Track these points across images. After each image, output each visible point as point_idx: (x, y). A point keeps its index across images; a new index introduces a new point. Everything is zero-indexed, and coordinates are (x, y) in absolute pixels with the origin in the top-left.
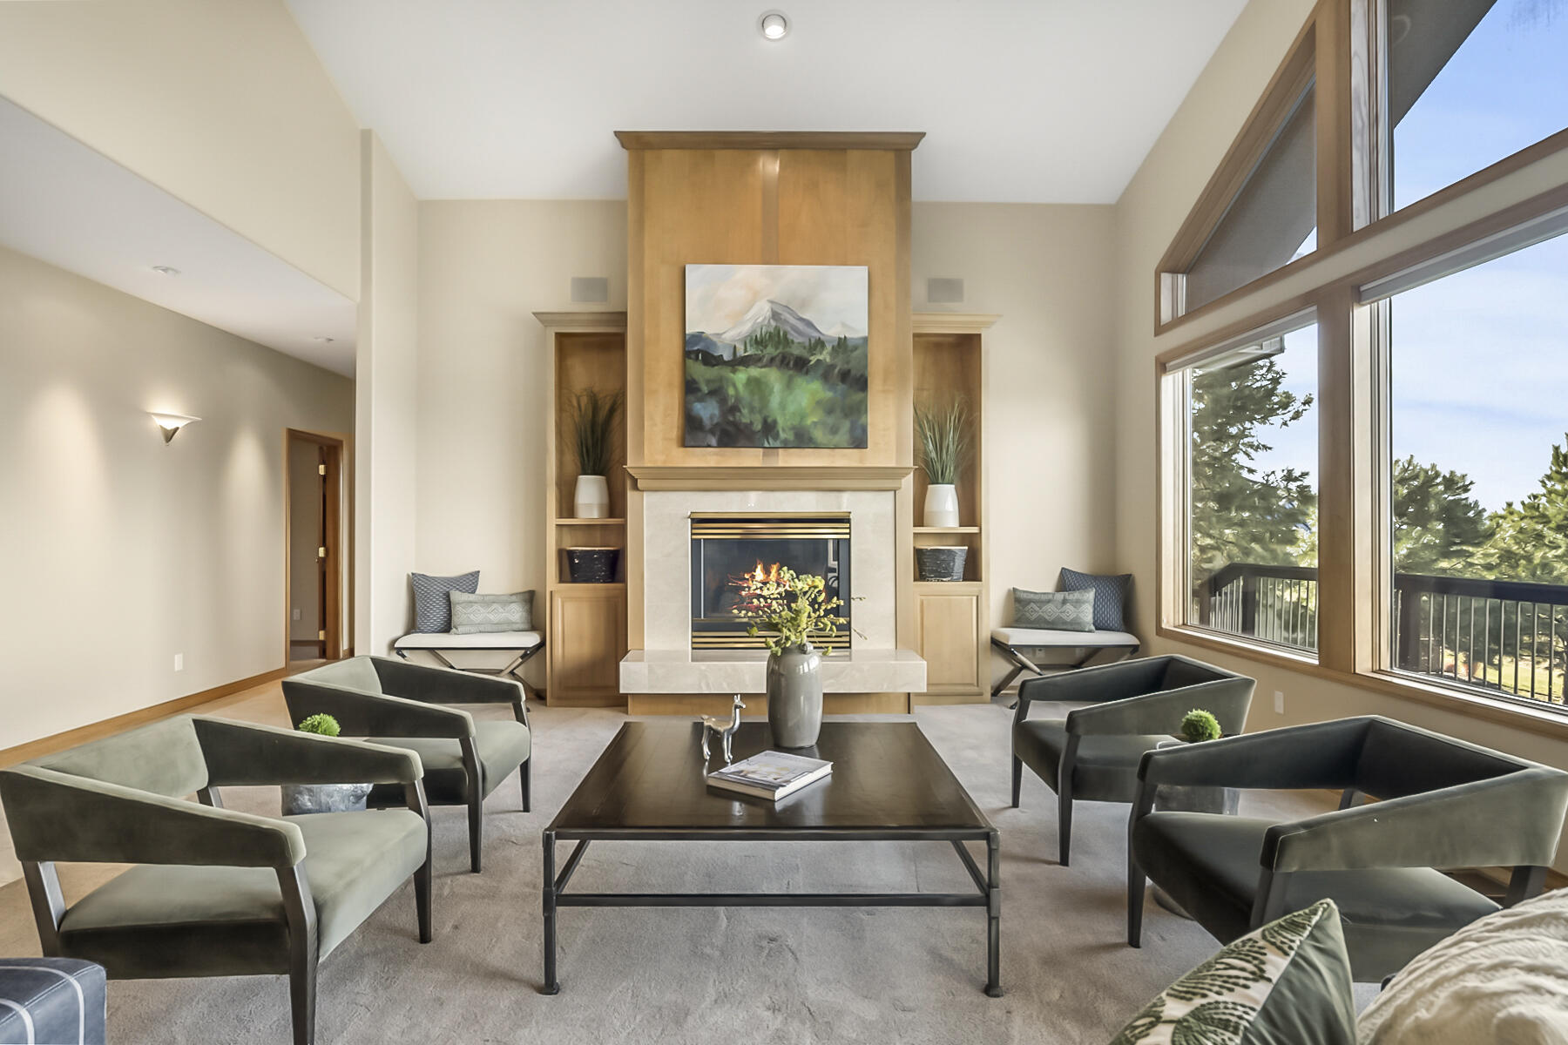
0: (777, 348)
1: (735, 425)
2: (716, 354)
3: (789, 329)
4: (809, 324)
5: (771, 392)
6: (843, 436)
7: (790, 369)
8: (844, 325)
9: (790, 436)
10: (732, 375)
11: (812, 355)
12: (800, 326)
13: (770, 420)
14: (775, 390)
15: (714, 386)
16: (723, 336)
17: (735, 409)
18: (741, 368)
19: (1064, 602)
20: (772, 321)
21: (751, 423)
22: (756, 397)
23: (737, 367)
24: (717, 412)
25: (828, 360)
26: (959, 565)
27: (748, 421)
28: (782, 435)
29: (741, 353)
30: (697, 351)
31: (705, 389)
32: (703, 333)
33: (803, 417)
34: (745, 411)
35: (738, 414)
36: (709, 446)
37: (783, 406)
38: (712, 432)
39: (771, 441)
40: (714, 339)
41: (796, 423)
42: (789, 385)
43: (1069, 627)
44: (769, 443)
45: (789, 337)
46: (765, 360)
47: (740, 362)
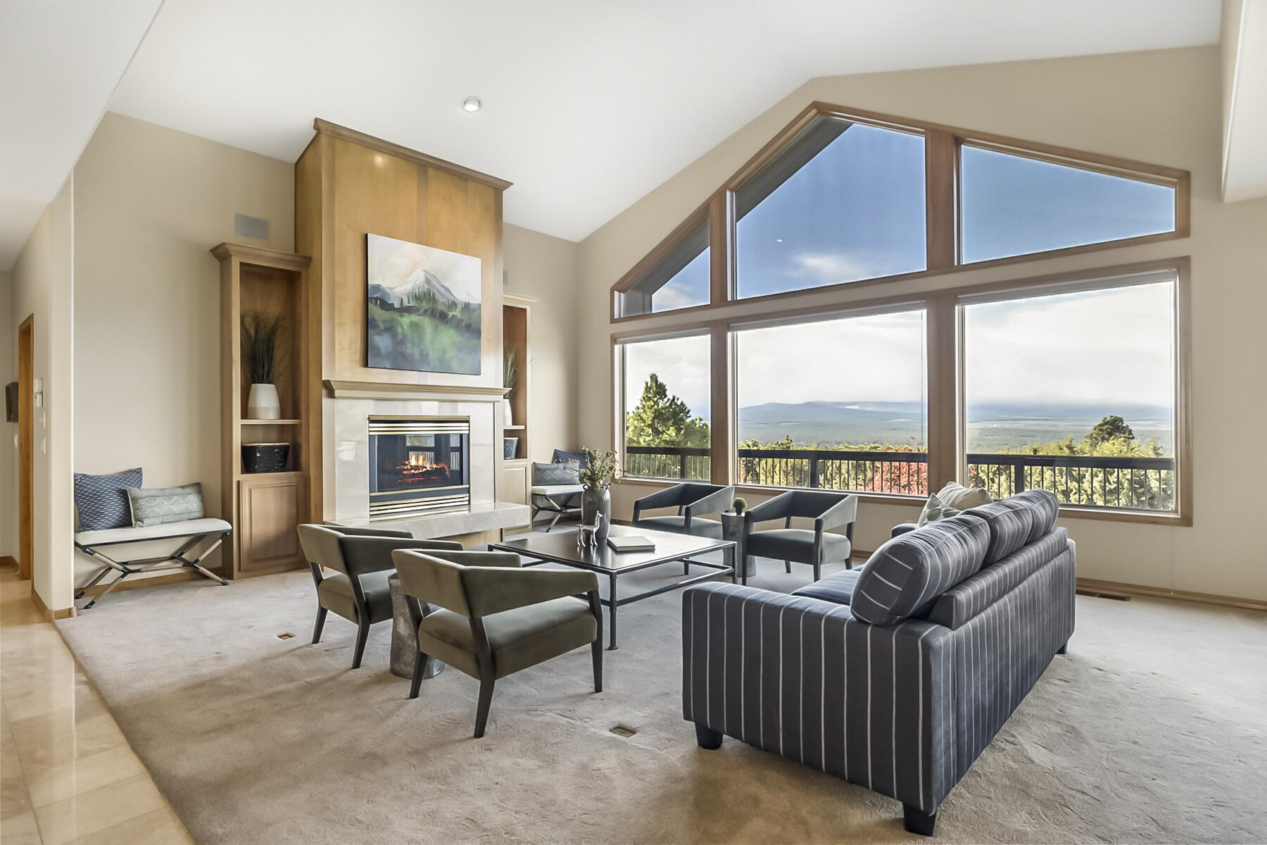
0: (429, 304)
1: (402, 353)
2: (389, 302)
3: (436, 292)
4: (448, 290)
5: (425, 333)
6: (468, 366)
7: (436, 319)
8: (468, 294)
9: (436, 364)
10: (400, 318)
11: (450, 311)
12: (443, 290)
13: (424, 352)
14: (427, 332)
15: (388, 325)
16: (395, 290)
17: (402, 342)
18: (406, 314)
19: (565, 468)
20: (425, 285)
21: (413, 353)
22: (416, 336)
23: (403, 313)
24: (390, 344)
25: (459, 316)
26: (514, 449)
27: (411, 352)
28: (432, 364)
29: (406, 304)
30: (371, 298)
31: (382, 326)
32: (380, 285)
33: (445, 352)
34: (409, 345)
35: (404, 346)
36: (385, 368)
37: (432, 345)
38: (387, 358)
39: (425, 367)
40: (388, 291)
41: (440, 355)
42: (436, 330)
43: (568, 483)
44: (423, 368)
45: (436, 297)
46: (421, 311)
47: (405, 310)
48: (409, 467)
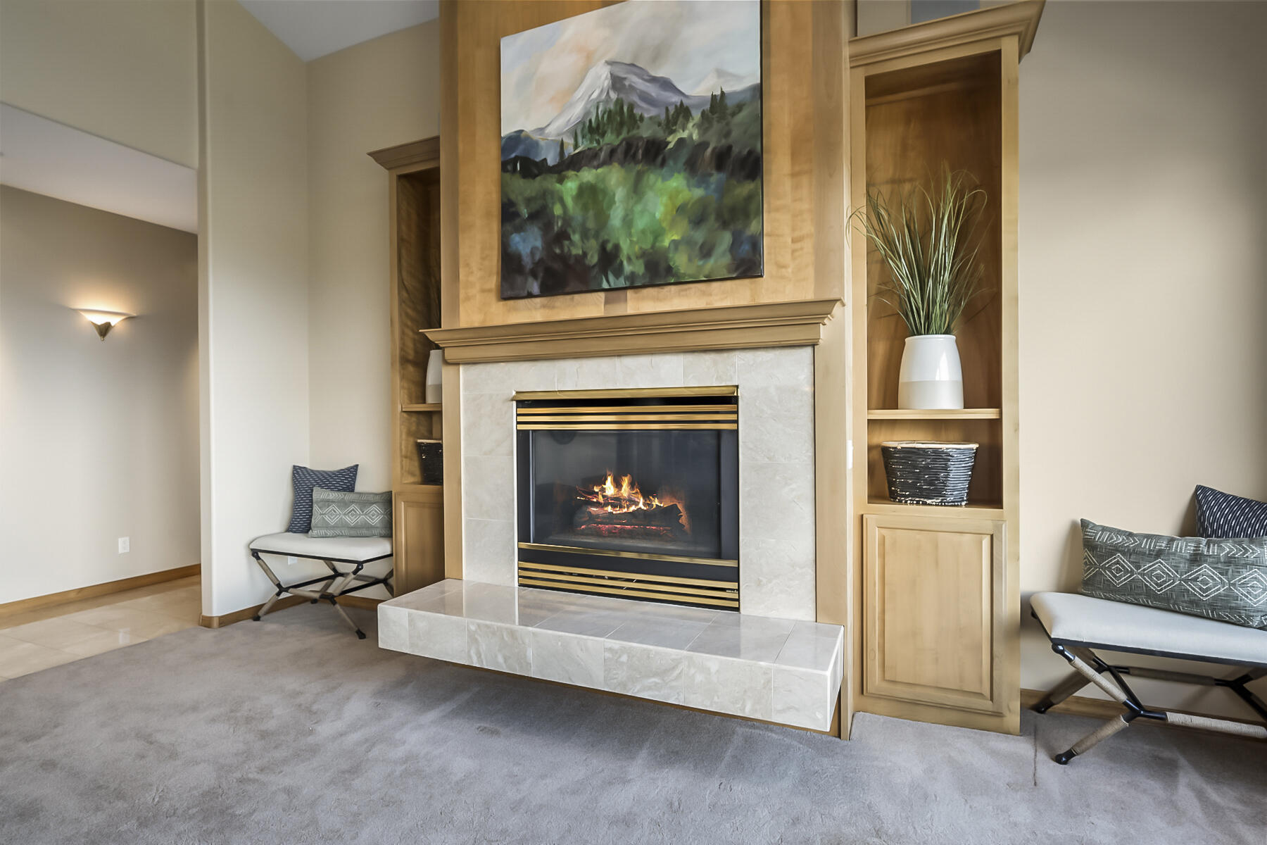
0: (619, 134)
1: (564, 258)
2: (538, 160)
3: (635, 99)
4: (666, 84)
5: (612, 202)
6: (720, 260)
7: (637, 162)
8: (720, 73)
9: (639, 268)
10: (558, 185)
11: (672, 132)
12: (653, 90)
13: (609, 247)
14: (617, 198)
15: (535, 206)
16: (547, 131)
17: (563, 236)
18: (571, 173)
19: (1196, 559)
20: (612, 93)
21: (585, 254)
22: (591, 213)
23: (564, 173)
24: (539, 244)
25: (695, 137)
26: (958, 477)
27: (580, 252)
28: (628, 268)
29: (570, 150)
30: (519, 159)
31: (525, 212)
32: (521, 131)
33: (658, 234)
34: (576, 238)
35: (566, 243)
36: (530, 295)
37: (628, 222)
38: (534, 274)
39: (611, 278)
40: (536, 137)
41: (647, 246)
42: (637, 190)
44: (608, 281)
45: (637, 112)
46: (602, 155)
47: (569, 164)
48: (601, 499)
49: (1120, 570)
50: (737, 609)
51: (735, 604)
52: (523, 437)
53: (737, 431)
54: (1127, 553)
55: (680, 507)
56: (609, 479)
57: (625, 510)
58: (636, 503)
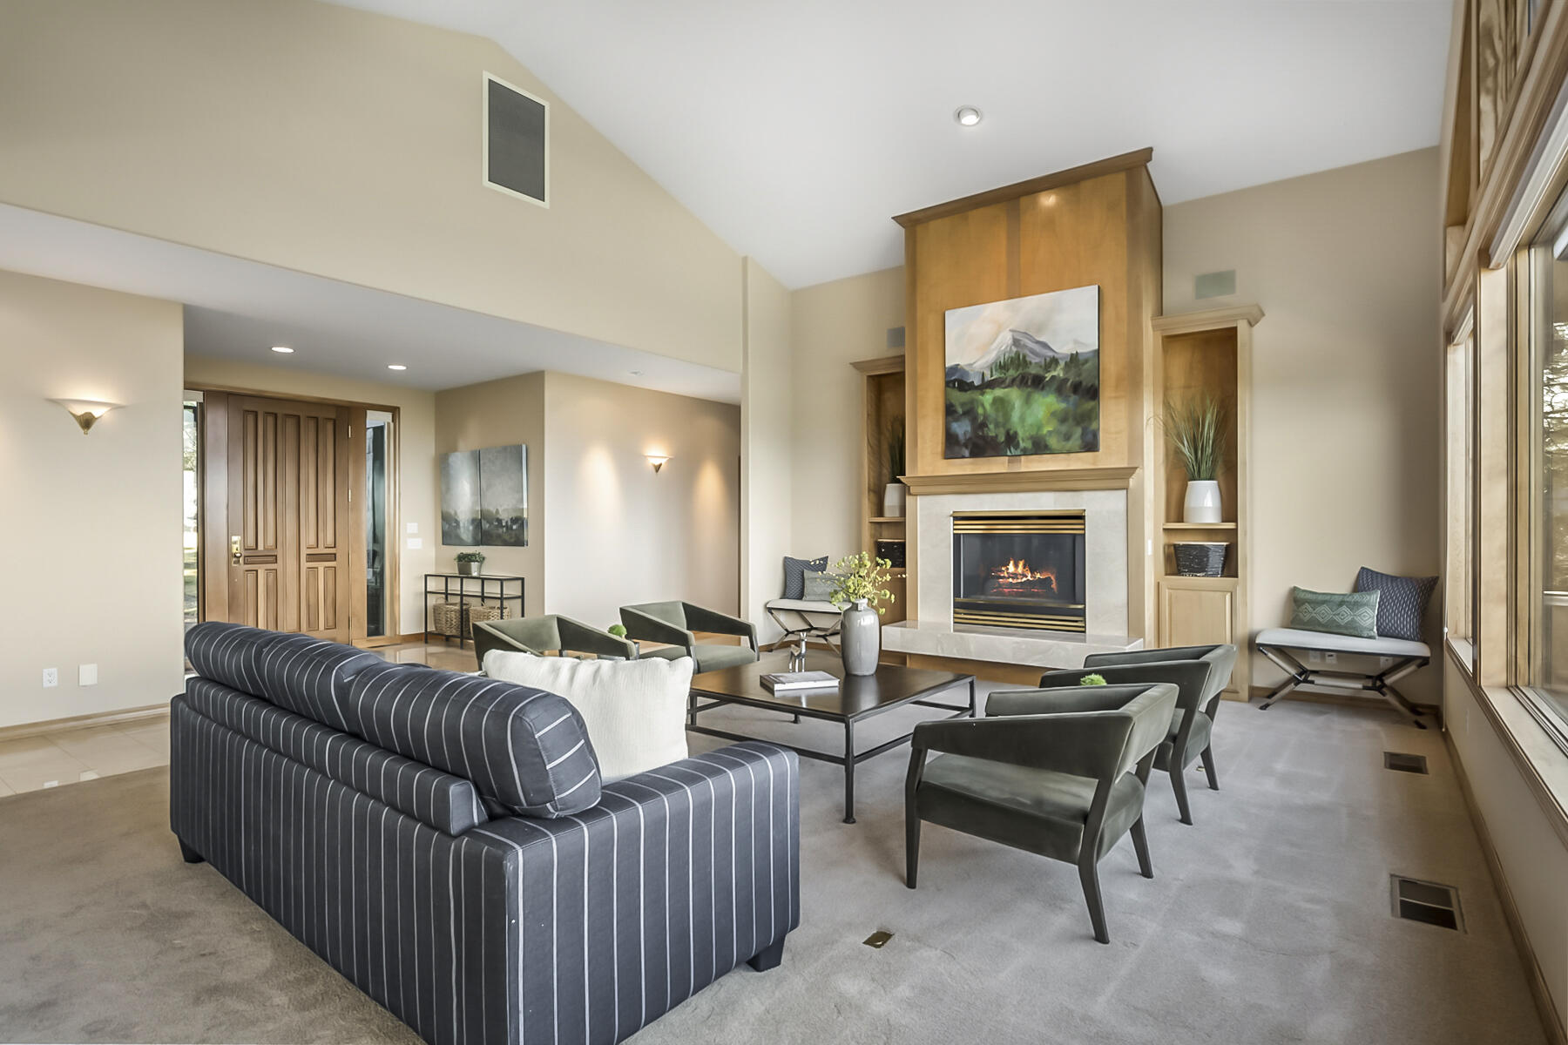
0: (1018, 370)
1: (984, 438)
2: (969, 381)
3: (1028, 353)
4: (1045, 345)
5: (1013, 407)
6: (1076, 441)
7: (1029, 386)
8: (1076, 342)
9: (1027, 444)
10: (981, 397)
11: (1048, 372)
12: (1037, 348)
13: (1011, 432)
14: (1016, 406)
15: (967, 407)
16: (975, 365)
17: (983, 425)
18: (988, 390)
20: (1013, 347)
21: (997, 436)
22: (1000, 414)
23: (984, 390)
24: (969, 429)
25: (1061, 375)
27: (994, 434)
28: (1022, 445)
29: (988, 378)
30: (956, 381)
31: (960, 411)
32: (958, 365)
33: (1040, 427)
34: (991, 426)
35: (986, 429)
36: (963, 457)
37: (1022, 419)
38: (966, 446)
39: (1012, 449)
40: (967, 369)
41: (1033, 433)
42: (1027, 401)
43: (1345, 632)
44: (1011, 452)
45: (1028, 359)
46: (1007, 381)
47: (987, 385)
48: (1006, 575)
49: (1308, 613)
50: (1084, 632)
51: (1083, 629)
52: (957, 537)
53: (1084, 534)
54: (1310, 602)
55: (1052, 578)
56: (1012, 562)
57: (1019, 581)
58: (1027, 577)
